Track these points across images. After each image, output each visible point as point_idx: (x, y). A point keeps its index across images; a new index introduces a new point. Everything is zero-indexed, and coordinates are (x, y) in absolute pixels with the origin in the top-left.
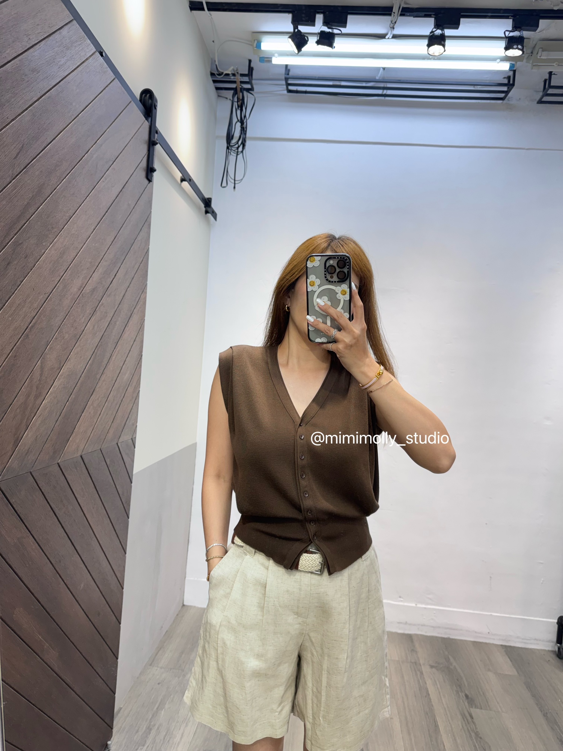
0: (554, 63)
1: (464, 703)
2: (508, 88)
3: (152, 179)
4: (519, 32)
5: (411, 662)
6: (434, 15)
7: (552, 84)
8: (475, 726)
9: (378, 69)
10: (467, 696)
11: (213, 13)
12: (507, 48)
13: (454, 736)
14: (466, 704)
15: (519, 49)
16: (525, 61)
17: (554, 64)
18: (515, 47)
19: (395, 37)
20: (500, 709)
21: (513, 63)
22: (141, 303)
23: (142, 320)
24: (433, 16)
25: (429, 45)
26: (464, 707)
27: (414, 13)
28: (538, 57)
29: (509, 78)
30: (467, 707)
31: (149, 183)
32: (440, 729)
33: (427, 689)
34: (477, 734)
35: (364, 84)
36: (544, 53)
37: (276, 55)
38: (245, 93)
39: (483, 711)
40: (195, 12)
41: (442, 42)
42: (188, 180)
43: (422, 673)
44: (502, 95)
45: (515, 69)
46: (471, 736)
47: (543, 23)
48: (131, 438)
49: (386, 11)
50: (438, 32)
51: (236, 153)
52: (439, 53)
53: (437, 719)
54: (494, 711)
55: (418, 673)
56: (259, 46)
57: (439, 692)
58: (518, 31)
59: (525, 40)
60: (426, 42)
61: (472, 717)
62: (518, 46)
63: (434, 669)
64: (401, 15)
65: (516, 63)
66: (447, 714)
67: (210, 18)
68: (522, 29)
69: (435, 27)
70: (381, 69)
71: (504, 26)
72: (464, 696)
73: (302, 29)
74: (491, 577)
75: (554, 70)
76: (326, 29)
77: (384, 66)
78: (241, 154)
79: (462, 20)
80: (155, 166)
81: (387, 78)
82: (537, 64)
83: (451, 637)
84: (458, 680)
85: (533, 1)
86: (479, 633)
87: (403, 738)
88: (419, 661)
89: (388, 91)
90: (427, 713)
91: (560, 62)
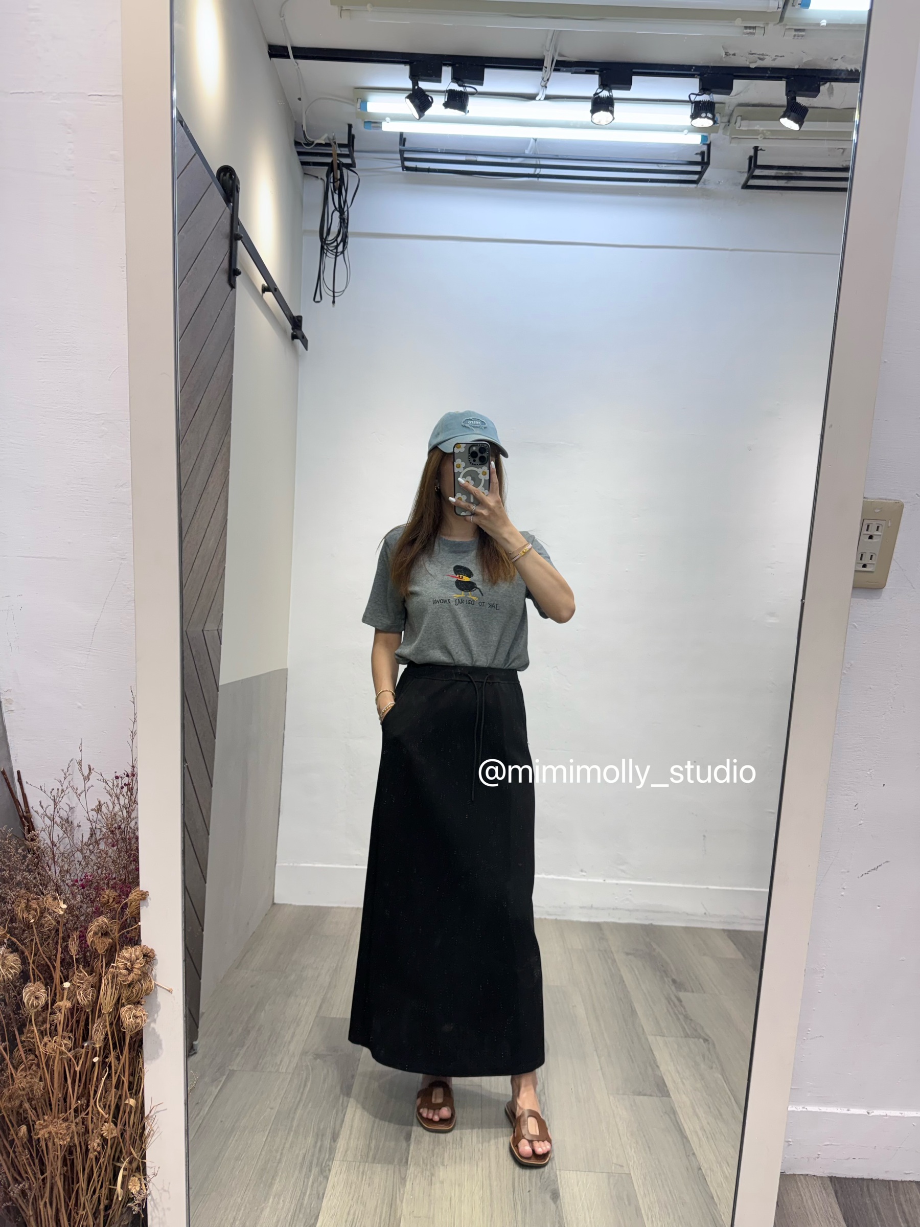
0: (758, 135)
1: (671, 989)
2: (702, 168)
3: (235, 284)
4: (708, 96)
5: (599, 950)
6: (598, 71)
7: (759, 163)
8: (684, 1008)
9: (526, 142)
10: (674, 981)
11: (299, 61)
12: (694, 116)
14: (673, 988)
15: (709, 118)
16: (721, 131)
17: (759, 137)
18: (703, 115)
19: (548, 98)
20: (718, 993)
21: (705, 134)
22: (225, 449)
24: (596, 72)
25: (593, 111)
26: (670, 991)
27: (572, 68)
28: (737, 128)
29: (702, 154)
30: (675, 991)
31: (232, 290)
32: (638, 1014)
33: (621, 977)
34: (686, 1017)
35: (509, 160)
36: (745, 123)
37: (388, 119)
38: (345, 171)
39: (695, 994)
40: (274, 60)
41: (610, 108)
42: (273, 290)
43: (614, 961)
44: (695, 177)
45: (708, 142)
46: (678, 1019)
47: (738, 84)
48: (216, 628)
49: (533, 64)
50: (605, 94)
51: (335, 254)
52: (607, 121)
54: (711, 995)
55: (610, 961)
56: (363, 106)
57: (638, 979)
58: (707, 94)
59: (716, 105)
60: (588, 105)
61: (680, 1000)
62: (707, 114)
63: (630, 956)
64: (555, 70)
65: (710, 134)
66: (647, 999)
67: (297, 67)
68: (711, 92)
69: (600, 88)
70: (532, 140)
71: (689, 87)
72: (671, 981)
73: (423, 85)
74: (704, 836)
75: (761, 145)
76: (456, 87)
77: (535, 137)
78: (342, 255)
79: (634, 78)
80: (238, 267)
81: (540, 153)
82: (736, 137)
83: (655, 923)
84: (662, 966)
85: (724, 55)
86: (692, 915)
87: (589, 1024)
88: (610, 948)
89: (542, 169)
90: (621, 999)
91: (766, 134)
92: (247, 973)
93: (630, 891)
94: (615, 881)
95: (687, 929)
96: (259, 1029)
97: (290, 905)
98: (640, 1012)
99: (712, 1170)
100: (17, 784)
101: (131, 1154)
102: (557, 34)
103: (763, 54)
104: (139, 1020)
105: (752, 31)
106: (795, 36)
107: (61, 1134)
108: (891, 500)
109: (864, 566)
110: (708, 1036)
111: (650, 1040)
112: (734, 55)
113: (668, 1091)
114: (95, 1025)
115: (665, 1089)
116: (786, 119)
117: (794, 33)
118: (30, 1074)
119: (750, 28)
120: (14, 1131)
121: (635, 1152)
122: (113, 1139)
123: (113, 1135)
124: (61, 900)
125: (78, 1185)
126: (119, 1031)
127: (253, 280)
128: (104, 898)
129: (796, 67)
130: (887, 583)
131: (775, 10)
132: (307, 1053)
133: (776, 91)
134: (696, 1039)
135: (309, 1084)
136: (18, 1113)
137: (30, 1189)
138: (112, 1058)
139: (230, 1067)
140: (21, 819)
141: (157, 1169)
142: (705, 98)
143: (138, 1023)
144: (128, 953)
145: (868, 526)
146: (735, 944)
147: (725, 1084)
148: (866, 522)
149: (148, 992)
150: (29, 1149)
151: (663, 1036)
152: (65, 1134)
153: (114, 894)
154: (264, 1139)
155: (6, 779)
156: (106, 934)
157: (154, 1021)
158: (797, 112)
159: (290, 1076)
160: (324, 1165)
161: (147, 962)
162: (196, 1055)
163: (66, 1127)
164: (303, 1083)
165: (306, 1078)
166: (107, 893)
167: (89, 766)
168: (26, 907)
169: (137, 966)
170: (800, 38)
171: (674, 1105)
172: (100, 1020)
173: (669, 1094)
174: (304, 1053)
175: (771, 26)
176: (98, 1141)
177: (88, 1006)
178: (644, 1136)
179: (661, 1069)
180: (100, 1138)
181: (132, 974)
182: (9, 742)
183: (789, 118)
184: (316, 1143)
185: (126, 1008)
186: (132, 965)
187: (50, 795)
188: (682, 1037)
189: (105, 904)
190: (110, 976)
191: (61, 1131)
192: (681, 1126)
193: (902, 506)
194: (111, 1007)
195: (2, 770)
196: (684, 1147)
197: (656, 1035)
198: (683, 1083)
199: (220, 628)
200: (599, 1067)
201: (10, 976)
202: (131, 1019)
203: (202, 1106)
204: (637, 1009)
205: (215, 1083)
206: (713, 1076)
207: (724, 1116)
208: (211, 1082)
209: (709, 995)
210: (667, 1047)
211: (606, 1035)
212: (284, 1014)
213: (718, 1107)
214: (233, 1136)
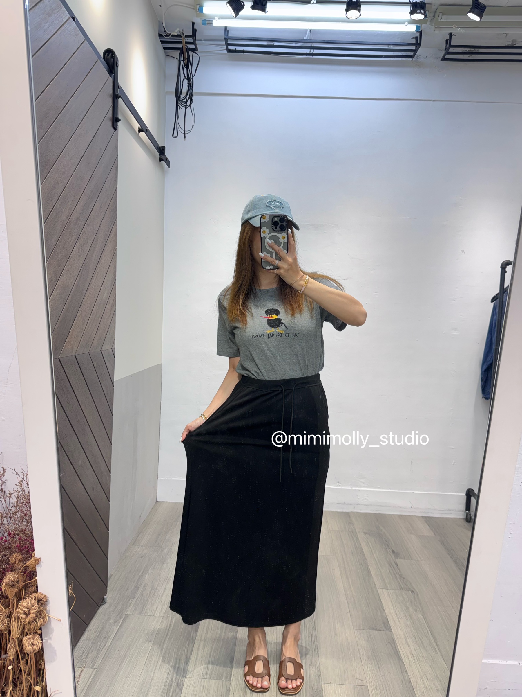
0: (452, 25)
1: (391, 556)
2: (416, 47)
3: (117, 127)
5: (349, 531)
7: (452, 44)
8: (399, 570)
9: (305, 31)
10: (393, 552)
12: (412, 13)
13: (383, 578)
14: (393, 556)
15: (422, 14)
16: (428, 23)
18: (418, 11)
19: (318, 2)
20: (419, 559)
21: (419, 25)
22: (113, 234)
23: (114, 248)
25: (347, 10)
26: (391, 559)
28: (439, 21)
29: (416, 38)
30: (394, 558)
31: (115, 131)
32: (372, 574)
33: (362, 550)
34: (401, 576)
35: (294, 44)
36: (444, 17)
37: (216, 18)
38: (190, 52)
39: (406, 560)
41: (358, 8)
42: (145, 130)
43: (357, 538)
44: (411, 54)
45: (420, 30)
46: (396, 577)
48: (111, 348)
51: (185, 106)
52: (356, 16)
53: (369, 568)
55: (354, 538)
56: (201, 10)
57: (371, 550)
59: (428, 5)
60: (344, 7)
61: (397, 565)
62: (420, 11)
63: (367, 535)
65: (422, 25)
66: (377, 564)
70: (308, 30)
72: (391, 552)
75: (454, 31)
77: (310, 28)
78: (190, 107)
80: (120, 116)
81: (313, 39)
82: (439, 26)
83: (381, 513)
84: (386, 541)
86: (403, 508)
87: (342, 581)
88: (355, 530)
89: (315, 50)
90: (362, 564)
91: (457, 24)
92: (139, 548)
93: (367, 494)
94: (358, 489)
95: (401, 516)
96: (144, 586)
97: (167, 502)
98: (373, 573)
99: (417, 683)
110: (414, 588)
111: (379, 592)
113: (390, 627)
115: (389, 626)
116: (471, 13)
121: (370, 670)
127: (133, 126)
128: (12, 560)
134: (407, 591)
135: (173, 624)
139: (126, 612)
146: (429, 527)
147: (425, 622)
151: (387, 589)
157: (50, 639)
158: (479, 9)
159: (162, 618)
160: (180, 681)
161: (41, 606)
162: (107, 604)
164: (169, 623)
165: (171, 620)
169: (32, 611)
171: (394, 636)
173: (391, 629)
178: (376, 659)
179: (386, 612)
183: (473, 13)
185: (26, 638)
186: (29, 611)
188: (398, 590)
190: (16, 615)
192: (398, 652)
196: (401, 667)
197: (382, 589)
198: (399, 621)
199: (113, 347)
200: (348, 611)
203: (108, 640)
204: (371, 571)
205: (116, 624)
206: (418, 617)
207: (425, 645)
208: (115, 622)
209: (415, 561)
210: (390, 597)
211: (352, 589)
212: (160, 575)
213: (421, 639)
214: (125, 660)
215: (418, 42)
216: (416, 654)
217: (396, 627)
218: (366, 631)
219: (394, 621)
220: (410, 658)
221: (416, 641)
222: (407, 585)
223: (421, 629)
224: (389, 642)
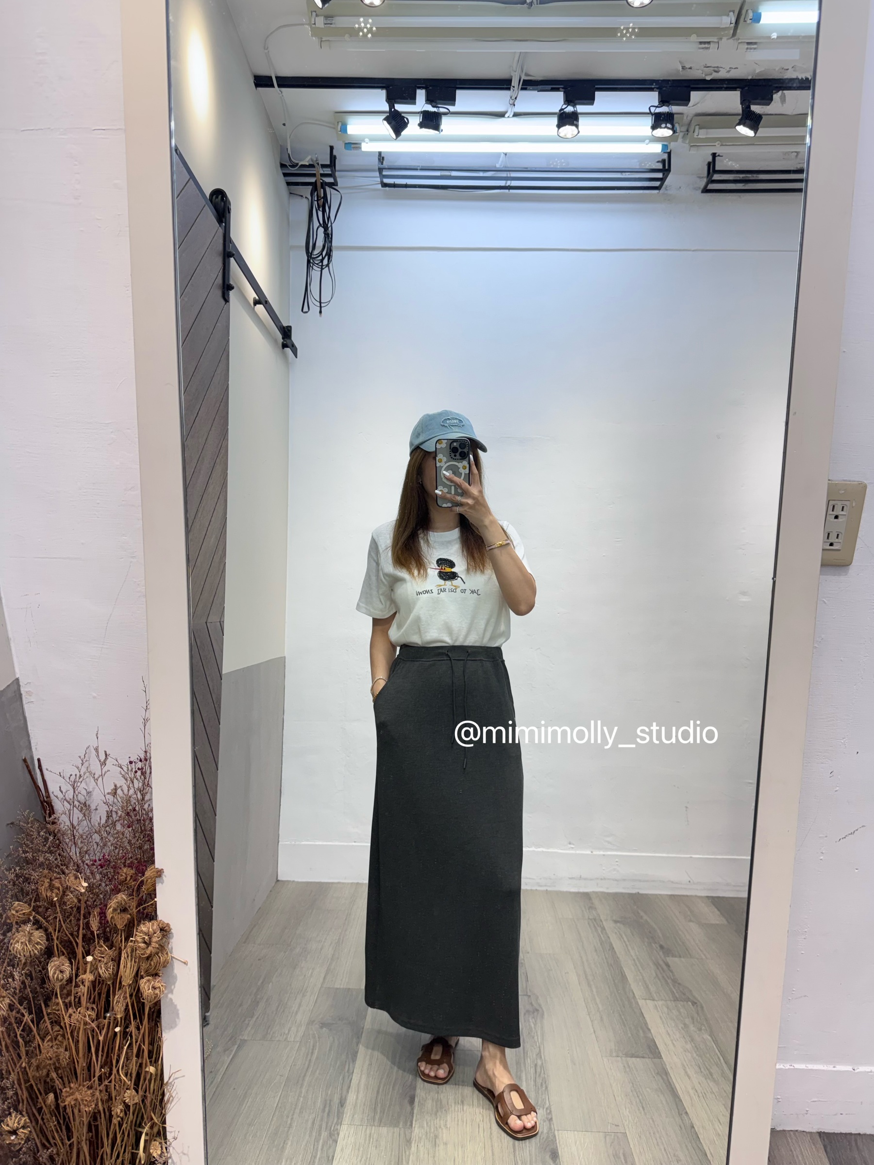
0: (715, 142)
1: (659, 954)
2: (664, 175)
3: (228, 298)
4: (667, 108)
5: (589, 919)
6: (562, 88)
7: (717, 168)
8: (672, 972)
9: (497, 155)
10: (662, 947)
11: (283, 90)
12: (654, 127)
13: (646, 984)
14: (661, 953)
15: (668, 128)
16: (680, 140)
17: (716, 144)
18: (663, 125)
19: (516, 115)
20: (704, 957)
21: (665, 143)
22: (223, 452)
24: (561, 89)
25: (559, 126)
26: (658, 957)
27: (539, 87)
28: (695, 137)
29: (663, 161)
30: (663, 957)
31: (226, 304)
33: (611, 945)
34: (675, 981)
35: (481, 174)
36: (702, 131)
37: (367, 140)
38: (328, 189)
39: (682, 959)
40: (260, 89)
41: (575, 122)
42: (264, 303)
43: (603, 929)
44: (657, 184)
45: (669, 151)
46: (667, 983)
47: (695, 96)
48: (219, 621)
49: (502, 84)
50: (570, 109)
51: (320, 267)
52: (572, 135)
53: (624, 971)
54: (698, 959)
55: (599, 930)
56: (344, 129)
57: (626, 945)
58: (666, 106)
59: (675, 116)
60: (555, 121)
61: (668, 965)
62: (666, 125)
63: (618, 924)
64: (522, 89)
65: (670, 143)
66: (636, 965)
67: (281, 95)
68: (670, 104)
69: (565, 104)
70: (503, 155)
71: (649, 100)
72: (659, 948)
73: (399, 107)
74: (687, 807)
75: (718, 151)
76: (430, 108)
77: (505, 151)
78: (327, 268)
79: (597, 93)
80: (231, 282)
81: (510, 165)
82: (696, 144)
83: (641, 892)
84: (650, 932)
85: (681, 69)
86: (677, 883)
87: (581, 989)
88: (600, 917)
89: (512, 182)
90: (611, 965)
91: (723, 141)
92: (254, 947)
93: (617, 862)
94: (602, 853)
95: (672, 897)
96: (267, 1000)
97: (293, 881)
98: (630, 978)
99: (704, 1128)
100: (38, 771)
101: (152, 1119)
102: (523, 56)
103: (718, 67)
104: (157, 991)
105: (706, 46)
106: (747, 48)
107: (86, 1100)
108: (855, 481)
109: (831, 544)
110: (696, 999)
111: (640, 1004)
112: (690, 68)
113: (660, 1053)
114: (116, 997)
115: (657, 1051)
116: (742, 126)
117: (747, 46)
118: (56, 1044)
119: (705, 43)
120: (43, 1099)
121: (629, 1112)
122: (135, 1106)
123: (135, 1102)
124: (82, 878)
125: (102, 1150)
126: (138, 1002)
127: (246, 294)
128: (122, 876)
129: (750, 78)
130: (854, 561)
131: (728, 26)
132: (314, 1021)
133: (731, 100)
134: (685, 1003)
135: (316, 1052)
136: (45, 1082)
137: (58, 1154)
138: (132, 1028)
139: (241, 1037)
140: (42, 803)
141: (177, 1133)
142: (664, 109)
143: (157, 994)
144: (146, 927)
145: (834, 506)
146: (719, 910)
147: (713, 1043)
148: (831, 503)
149: (166, 964)
150: (56, 1116)
151: (654, 1000)
152: (90, 1101)
153: (131, 872)
154: (276, 1105)
155: (28, 767)
156: (124, 910)
157: (172, 992)
158: (752, 120)
159: (298, 1044)
160: (332, 1129)
161: (164, 936)
162: (209, 1026)
163: (91, 1094)
164: (310, 1051)
165: (313, 1046)
166: (125, 871)
167: (105, 752)
168: (50, 886)
169: (155, 939)
170: (752, 50)
171: (666, 1065)
172: (120, 992)
173: (661, 1056)
174: (311, 1022)
175: (724, 39)
176: (121, 1107)
177: (110, 978)
178: (638, 1097)
179: (652, 1031)
180: (123, 1104)
181: (150, 948)
182: (30, 732)
183: (744, 125)
184: (325, 1107)
185: (144, 980)
186: (150, 938)
187: (68, 780)
188: (671, 1001)
189: (123, 882)
190: (129, 950)
191: (86, 1098)
192: (673, 1086)
193: (865, 487)
194: (131, 979)
195: (24, 758)
196: (677, 1107)
197: (645, 999)
198: (674, 1044)
199: (222, 620)
200: (592, 1030)
201: (36, 952)
202: (150, 991)
203: (216, 1075)
204: (626, 974)
205: (227, 1052)
206: (703, 1038)
207: (715, 1076)
208: (225, 1051)
209: (696, 960)
210: (658, 1011)
211: (598, 1000)
212: (291, 985)
213: (709, 1067)
214: (246, 1101)
215: (667, 168)
216: (701, 1089)
217: (669, 1053)
218: (622, 1059)
219: (666, 1045)
220: (692, 1095)
221: (701, 1072)
222: (684, 994)
223: (708, 1055)
224: (658, 1073)
